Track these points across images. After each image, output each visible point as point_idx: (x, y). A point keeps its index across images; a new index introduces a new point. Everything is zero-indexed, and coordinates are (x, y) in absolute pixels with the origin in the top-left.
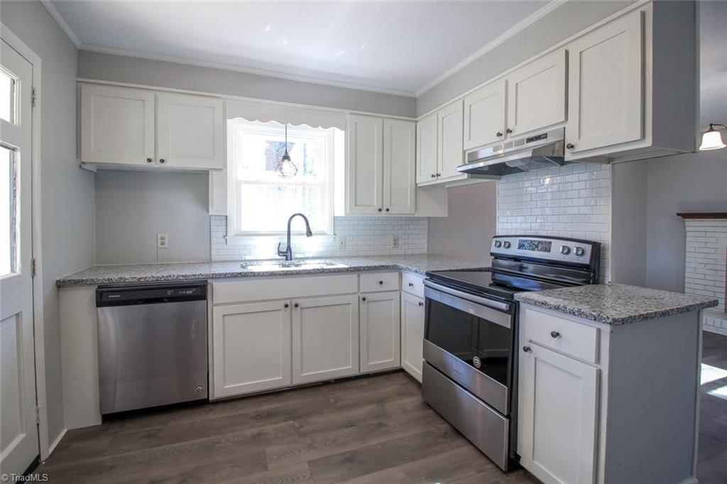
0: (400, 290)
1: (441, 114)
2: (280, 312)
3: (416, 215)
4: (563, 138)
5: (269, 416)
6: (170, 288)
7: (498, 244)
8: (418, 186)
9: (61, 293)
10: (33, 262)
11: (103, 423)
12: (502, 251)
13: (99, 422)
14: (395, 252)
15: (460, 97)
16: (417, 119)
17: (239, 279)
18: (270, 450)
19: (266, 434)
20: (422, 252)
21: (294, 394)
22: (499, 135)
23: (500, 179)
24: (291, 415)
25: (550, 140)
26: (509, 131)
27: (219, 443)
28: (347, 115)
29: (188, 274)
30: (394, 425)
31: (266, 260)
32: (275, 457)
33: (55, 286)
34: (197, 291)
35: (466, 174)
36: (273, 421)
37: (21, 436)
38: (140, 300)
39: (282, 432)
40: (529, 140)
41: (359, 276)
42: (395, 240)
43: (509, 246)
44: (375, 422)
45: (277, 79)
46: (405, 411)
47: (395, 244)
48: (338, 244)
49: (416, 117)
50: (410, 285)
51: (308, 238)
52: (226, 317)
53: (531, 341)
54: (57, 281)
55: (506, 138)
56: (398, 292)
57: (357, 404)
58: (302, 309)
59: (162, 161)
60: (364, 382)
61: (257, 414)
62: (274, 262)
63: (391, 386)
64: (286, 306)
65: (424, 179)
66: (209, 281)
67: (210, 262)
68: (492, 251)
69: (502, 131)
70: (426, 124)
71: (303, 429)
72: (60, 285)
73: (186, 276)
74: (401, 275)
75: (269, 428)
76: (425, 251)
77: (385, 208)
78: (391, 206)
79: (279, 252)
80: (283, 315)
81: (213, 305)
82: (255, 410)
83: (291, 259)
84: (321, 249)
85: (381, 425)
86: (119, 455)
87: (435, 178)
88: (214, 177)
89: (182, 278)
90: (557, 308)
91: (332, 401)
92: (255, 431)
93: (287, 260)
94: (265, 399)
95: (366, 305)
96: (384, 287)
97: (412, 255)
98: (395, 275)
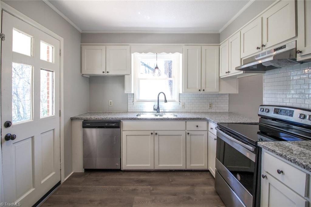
0: (208, 130)
1: (230, 40)
2: (150, 136)
3: (220, 93)
4: (295, 47)
5: (141, 181)
6: (106, 123)
7: (262, 110)
8: (221, 78)
9: (72, 122)
10: (60, 111)
11: (85, 172)
12: (264, 114)
13: (83, 172)
14: (210, 111)
15: (239, 30)
16: (220, 44)
17: (132, 120)
18: (137, 198)
19: (138, 190)
20: (225, 111)
21: (155, 174)
22: (258, 48)
23: (265, 73)
24: (151, 183)
25: (287, 49)
26: (263, 46)
27: (119, 189)
28: (184, 46)
29: (113, 117)
30: (196, 200)
31: (149, 112)
32: (137, 202)
33: (71, 120)
34: (116, 125)
35: (242, 71)
36: (142, 184)
37: (54, 173)
38: (96, 127)
39: (144, 191)
40: (275, 50)
41: (186, 122)
42: (210, 105)
43: (268, 111)
44: (188, 195)
45: (152, 34)
46: (204, 193)
47: (210, 107)
48: (181, 106)
49: (219, 43)
50: (211, 129)
51: (165, 103)
52: (128, 136)
53: (267, 172)
54: (71, 118)
55: (262, 50)
56: (207, 131)
57: (182, 185)
58: (159, 135)
59: (108, 72)
60: (188, 174)
61: (138, 180)
62: (152, 113)
63: (201, 178)
64: (152, 134)
65: (223, 75)
66: (121, 121)
67: (127, 112)
68: (259, 114)
69: (260, 46)
70: (224, 46)
71: (153, 191)
72: (72, 119)
73: (112, 118)
74: (208, 123)
75: (140, 187)
76: (227, 111)
77: (202, 89)
78: (205, 88)
79: (154, 109)
80: (150, 138)
81: (123, 131)
82: (137, 178)
83: (159, 112)
84: (173, 108)
85: (189, 198)
86: (84, 186)
87: (228, 74)
88: (126, 77)
89: (111, 119)
90: (281, 155)
91: (171, 180)
92: (133, 187)
93: (157, 112)
94: (143, 173)
95: (189, 137)
96: (199, 129)
97: (220, 112)
98: (205, 123)
